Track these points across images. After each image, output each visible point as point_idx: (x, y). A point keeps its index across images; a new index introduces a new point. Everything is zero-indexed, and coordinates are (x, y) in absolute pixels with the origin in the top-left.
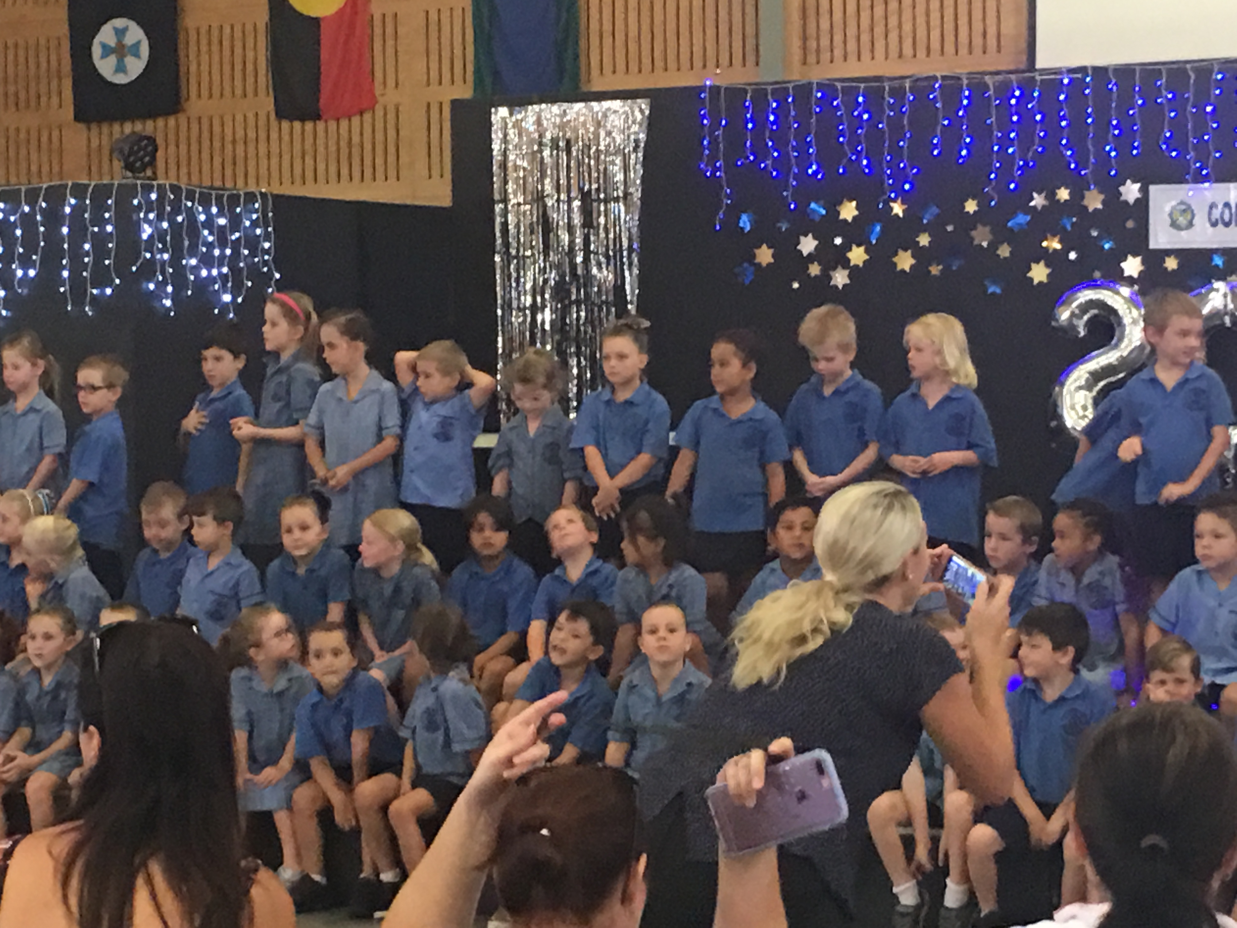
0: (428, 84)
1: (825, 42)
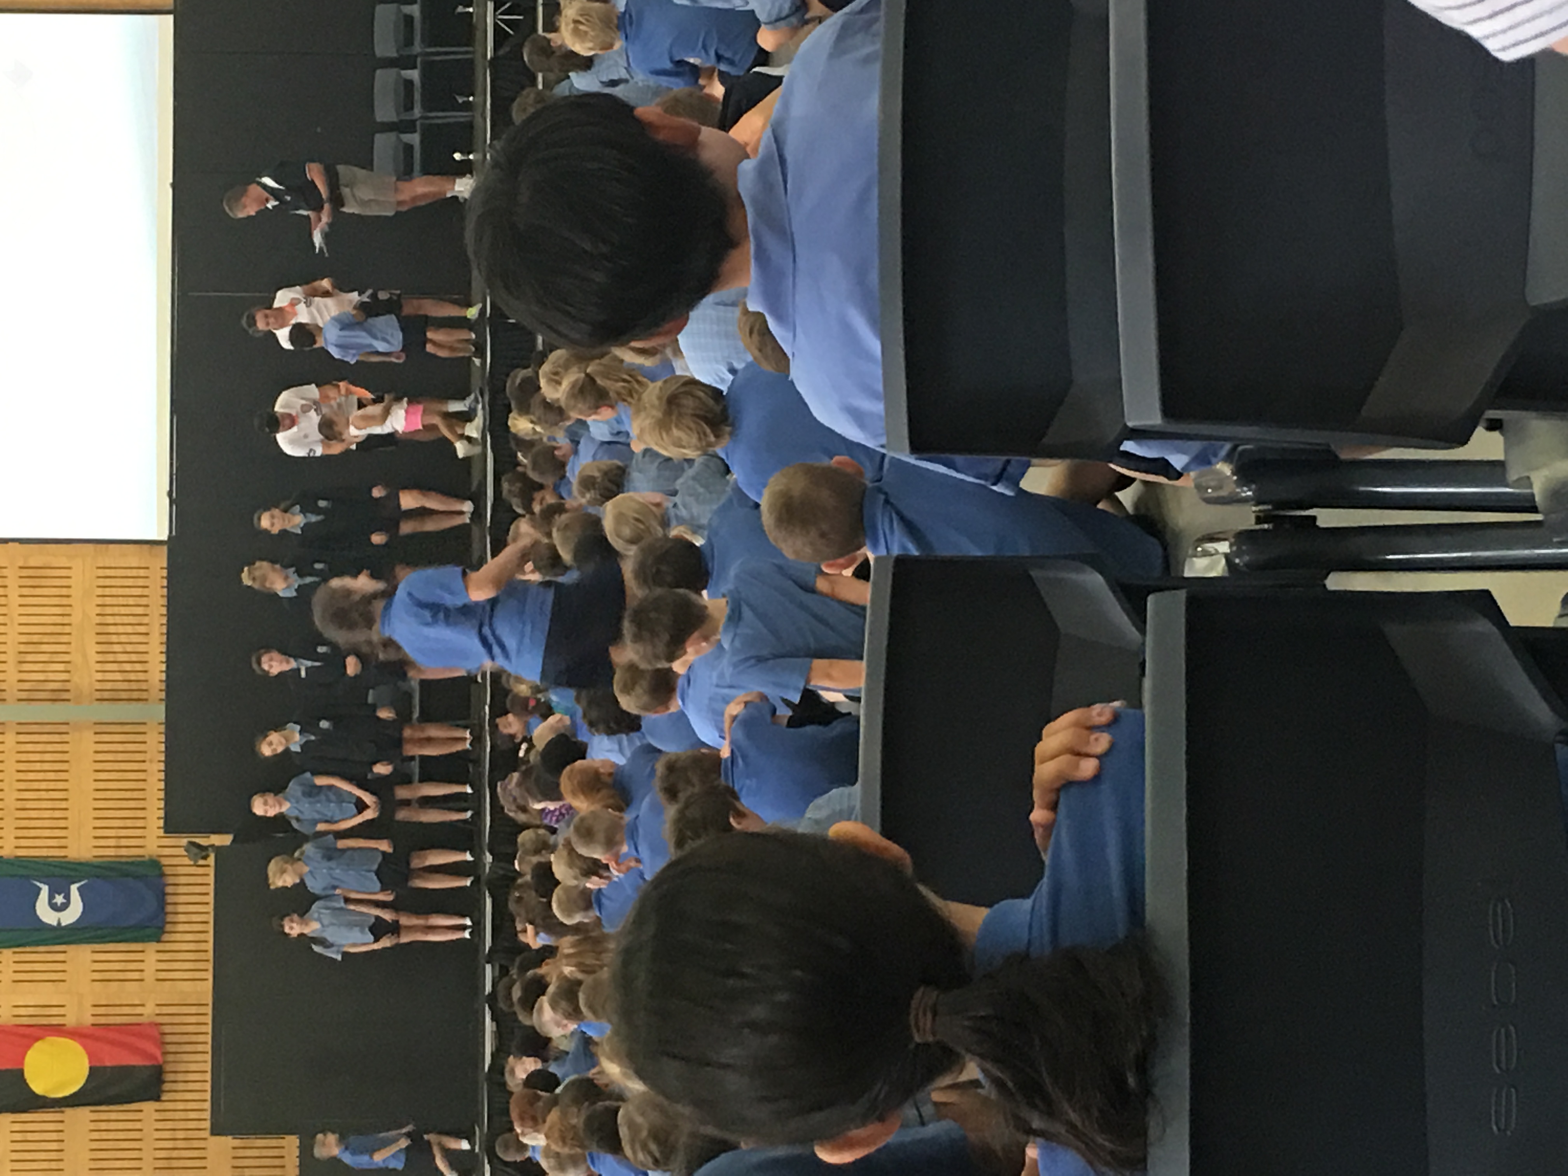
0: (142, 980)
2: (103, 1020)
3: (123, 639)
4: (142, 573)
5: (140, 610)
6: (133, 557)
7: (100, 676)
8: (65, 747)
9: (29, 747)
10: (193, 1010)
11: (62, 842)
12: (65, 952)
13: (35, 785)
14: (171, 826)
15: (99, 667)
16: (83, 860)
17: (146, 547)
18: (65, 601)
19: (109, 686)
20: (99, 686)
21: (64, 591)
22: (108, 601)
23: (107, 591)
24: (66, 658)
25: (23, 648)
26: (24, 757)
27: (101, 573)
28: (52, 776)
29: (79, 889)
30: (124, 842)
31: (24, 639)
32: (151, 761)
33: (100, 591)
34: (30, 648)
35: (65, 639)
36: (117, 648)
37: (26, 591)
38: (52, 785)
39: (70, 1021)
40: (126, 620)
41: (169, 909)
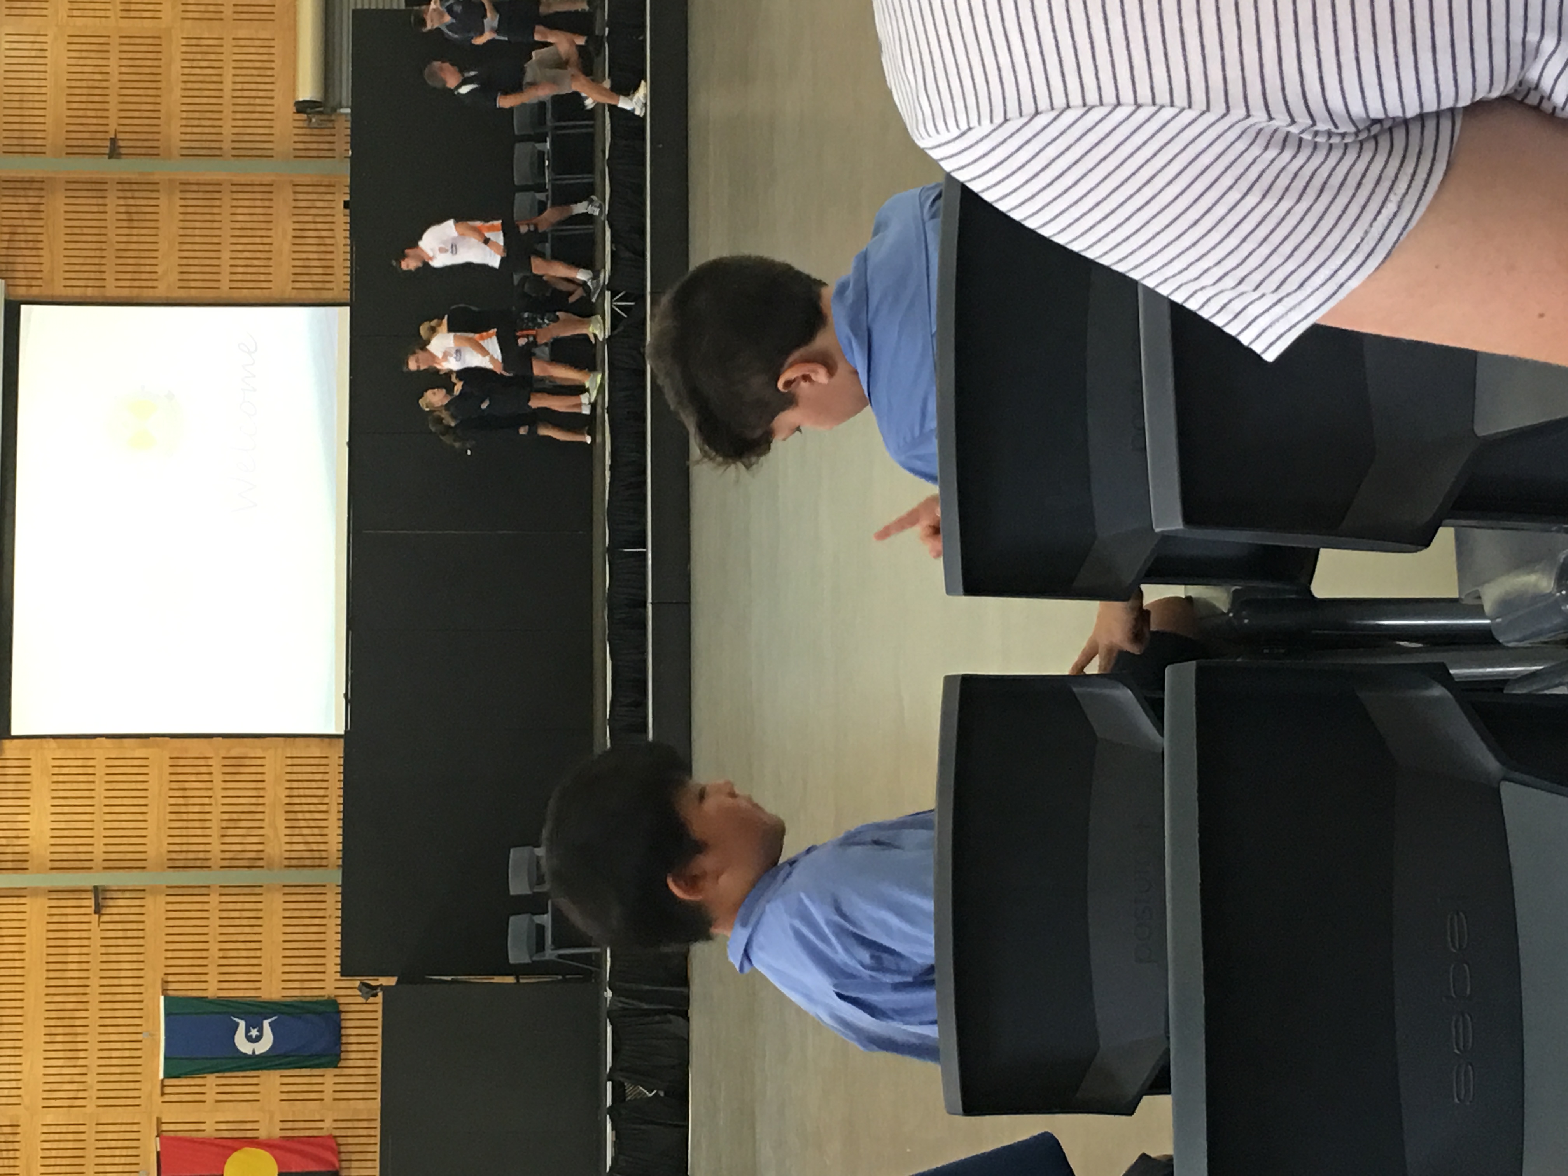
0: (322, 1100)
1: (317, 855)
2: (289, 1133)
3: (308, 816)
4: (324, 761)
5: (321, 792)
6: (315, 750)
7: (288, 847)
8: (259, 906)
9: (231, 906)
10: (365, 1124)
11: (257, 985)
12: (258, 1076)
13: (234, 938)
14: (347, 970)
15: (288, 839)
16: (273, 1000)
17: (327, 740)
18: (260, 785)
19: (293, 855)
20: (287, 855)
21: (259, 777)
22: (295, 785)
23: (294, 777)
24: (261, 832)
25: (225, 824)
26: (225, 914)
27: (290, 762)
28: (247, 930)
29: (270, 1024)
30: (307, 985)
31: (226, 816)
32: (330, 917)
33: (289, 777)
34: (232, 824)
35: (259, 816)
36: (302, 823)
37: (228, 778)
38: (249, 938)
39: (262, 1134)
40: (309, 800)
41: (344, 1040)
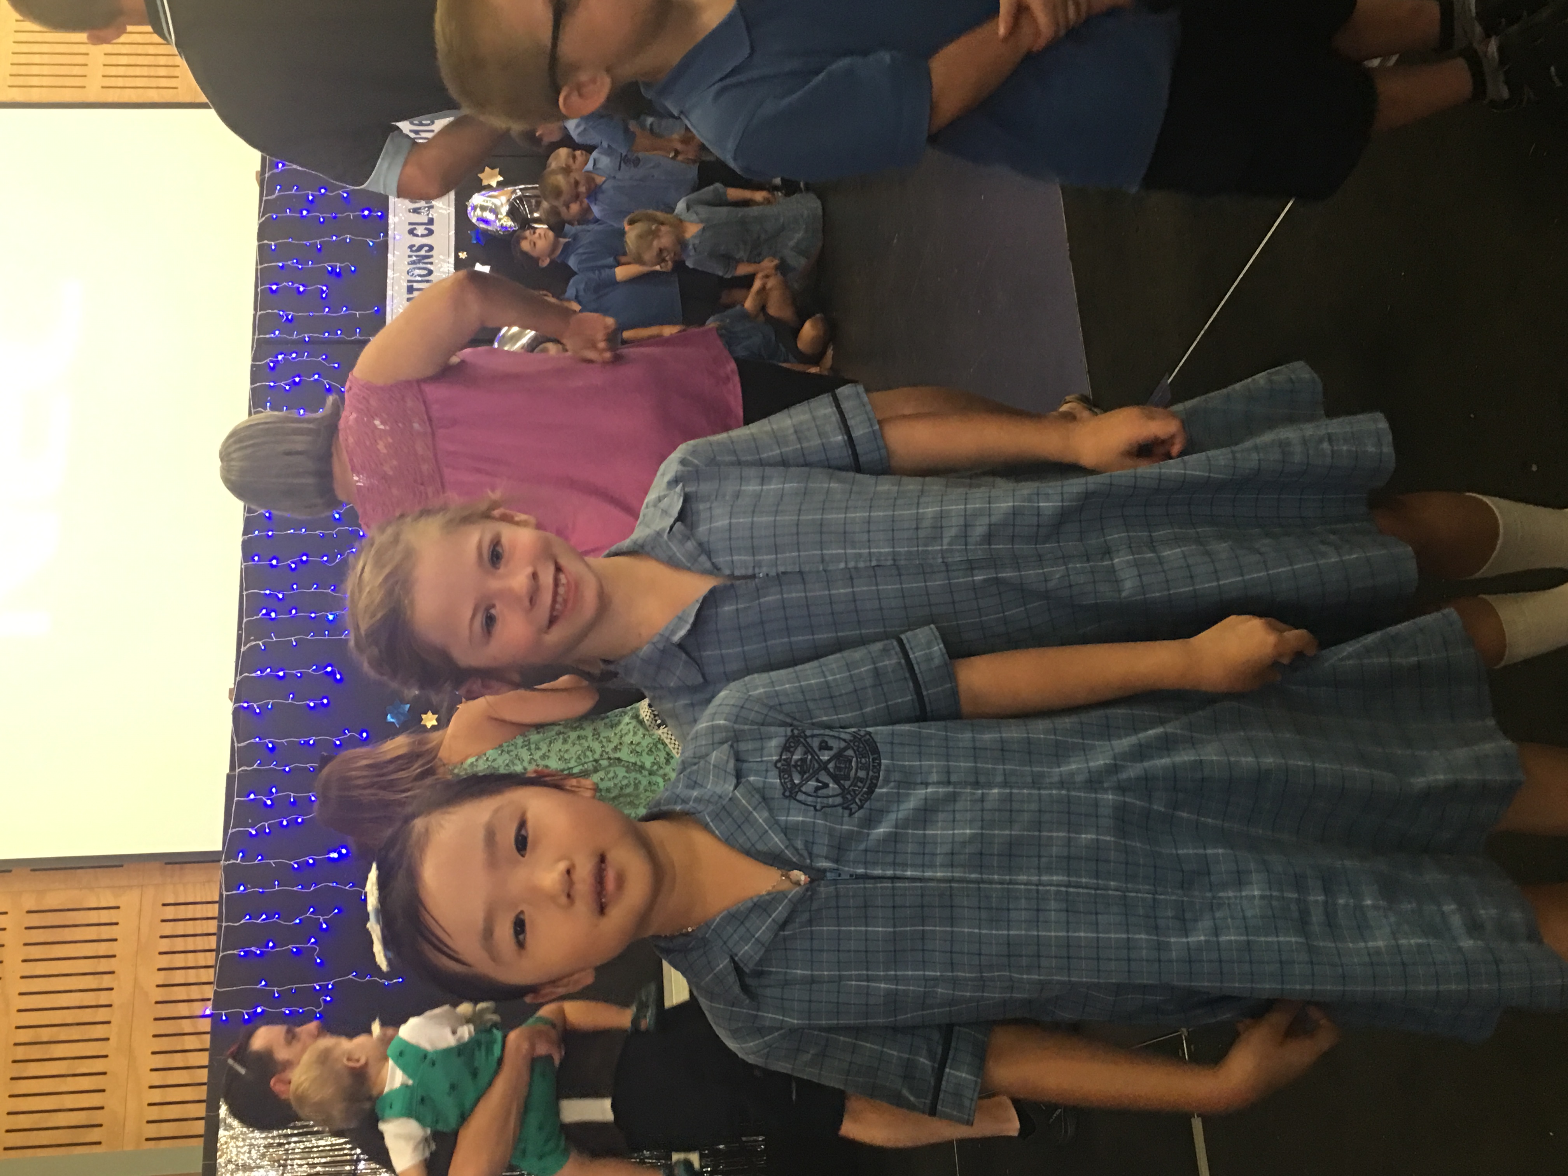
15: (157, 1078)
19: (172, 1112)
20: (152, 1114)
21: (102, 949)
23: (180, 944)
24: (98, 1065)
27: (170, 912)
34: (35, 1052)
35: (98, 1031)
37: (35, 952)
